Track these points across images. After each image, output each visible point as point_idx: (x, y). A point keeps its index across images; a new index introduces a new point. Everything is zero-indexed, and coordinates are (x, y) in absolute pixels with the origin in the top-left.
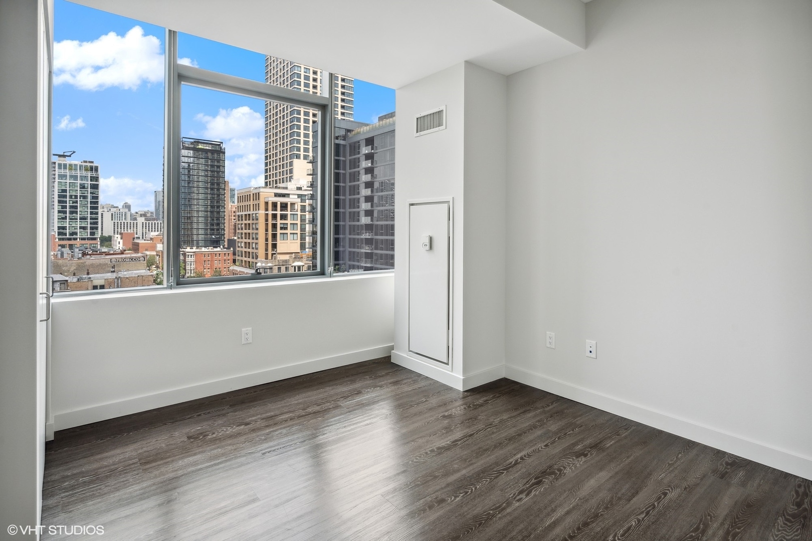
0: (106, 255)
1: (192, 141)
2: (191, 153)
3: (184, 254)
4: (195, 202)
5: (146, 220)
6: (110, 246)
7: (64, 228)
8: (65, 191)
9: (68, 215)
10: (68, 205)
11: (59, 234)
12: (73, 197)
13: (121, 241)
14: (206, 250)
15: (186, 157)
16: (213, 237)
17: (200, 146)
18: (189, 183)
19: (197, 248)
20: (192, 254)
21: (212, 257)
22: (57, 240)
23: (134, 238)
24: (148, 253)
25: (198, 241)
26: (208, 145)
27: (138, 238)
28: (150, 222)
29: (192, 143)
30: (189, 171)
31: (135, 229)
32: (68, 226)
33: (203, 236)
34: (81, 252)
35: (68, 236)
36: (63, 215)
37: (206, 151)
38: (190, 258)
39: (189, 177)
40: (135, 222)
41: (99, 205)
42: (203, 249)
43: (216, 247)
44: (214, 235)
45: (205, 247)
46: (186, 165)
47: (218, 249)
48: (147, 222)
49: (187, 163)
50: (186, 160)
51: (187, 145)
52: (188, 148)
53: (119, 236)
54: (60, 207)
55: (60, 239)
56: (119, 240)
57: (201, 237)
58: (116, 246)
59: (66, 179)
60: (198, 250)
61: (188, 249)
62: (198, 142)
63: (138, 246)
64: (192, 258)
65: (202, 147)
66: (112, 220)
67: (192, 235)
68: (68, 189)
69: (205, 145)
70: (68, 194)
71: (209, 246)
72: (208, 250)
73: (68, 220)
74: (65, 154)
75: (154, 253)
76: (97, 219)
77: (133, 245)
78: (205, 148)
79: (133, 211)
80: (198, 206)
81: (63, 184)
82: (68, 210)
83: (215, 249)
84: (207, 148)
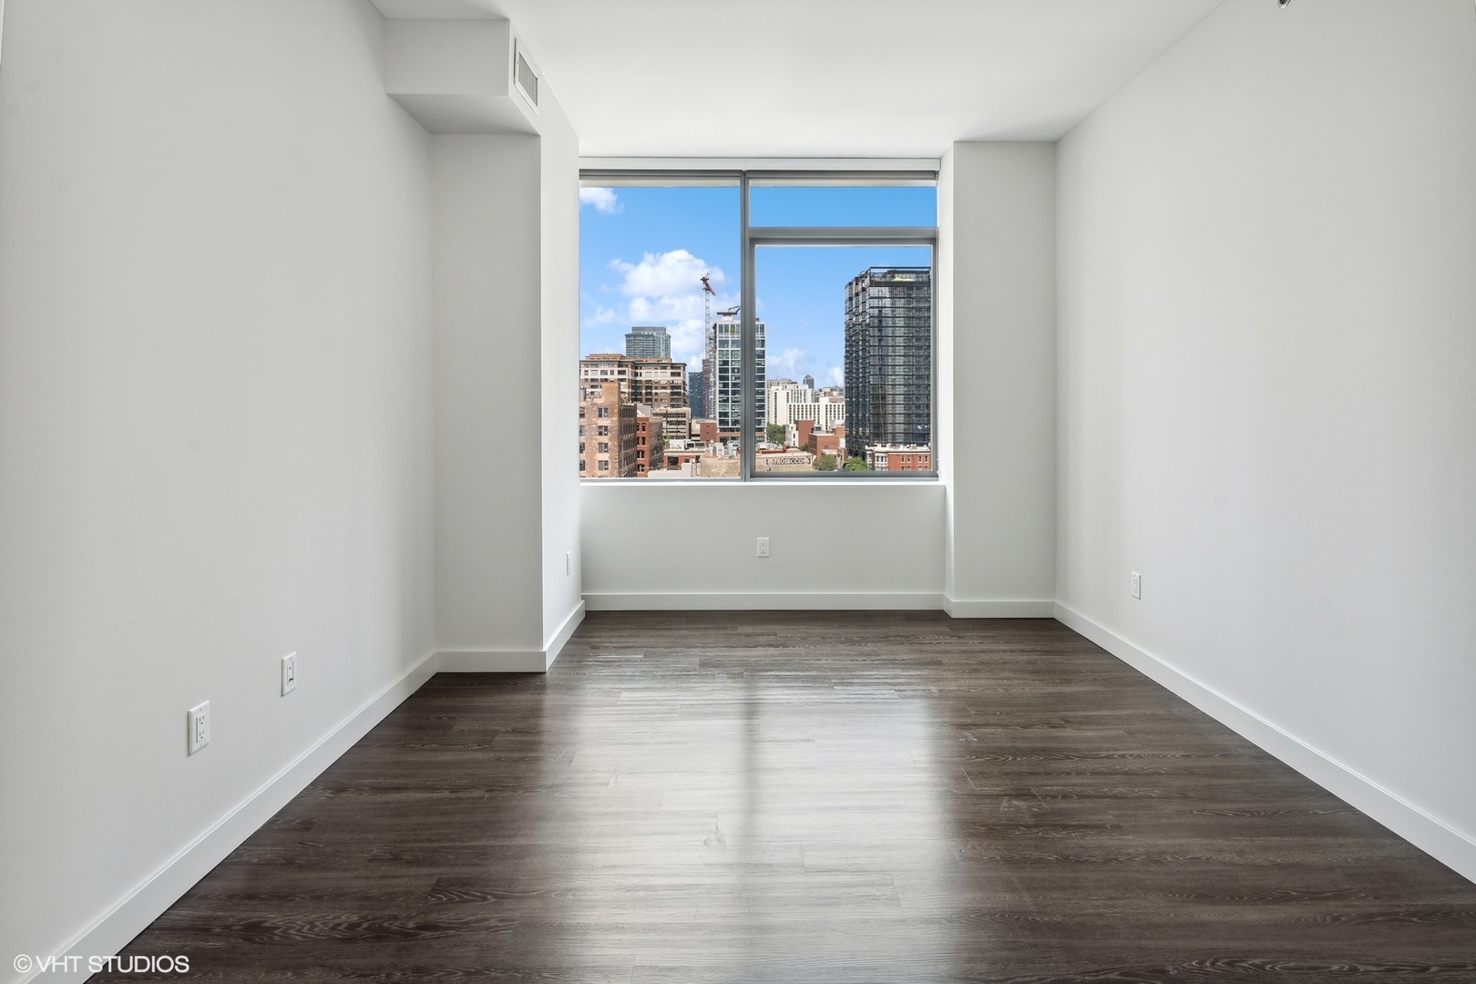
0: (763, 453)
1: (885, 271)
2: (886, 291)
3: (872, 456)
4: (890, 371)
5: (831, 401)
6: (782, 441)
7: (726, 414)
8: (726, 363)
9: (730, 396)
10: (730, 382)
11: (721, 422)
12: (736, 371)
13: (797, 433)
14: (906, 450)
15: (876, 298)
16: (919, 427)
17: (898, 279)
18: (880, 340)
19: (892, 446)
20: (883, 455)
21: (914, 461)
22: (718, 431)
23: (813, 429)
24: (827, 452)
25: (894, 434)
26: (908, 275)
27: (819, 429)
28: (837, 404)
29: (884, 275)
30: (880, 321)
31: (817, 416)
32: (730, 411)
33: (902, 426)
34: (735, 448)
35: (730, 426)
36: (725, 397)
37: (909, 286)
38: (880, 462)
39: (880, 331)
40: (817, 404)
41: (766, 381)
42: (902, 448)
43: (921, 445)
44: (920, 424)
45: (905, 444)
46: (876, 311)
47: (925, 448)
48: (833, 404)
49: (877, 307)
50: (875, 303)
51: (877, 279)
52: (878, 284)
53: (794, 426)
54: (721, 385)
55: (722, 430)
56: (795, 431)
57: (900, 428)
58: (790, 440)
59: (727, 347)
60: (892, 450)
61: (879, 448)
62: (893, 272)
63: (816, 440)
64: (884, 462)
65: (900, 280)
66: (788, 401)
67: (885, 424)
68: (730, 360)
69: (904, 275)
70: (730, 367)
71: (910, 443)
72: (908, 450)
73: (730, 403)
74: (731, 311)
75: (835, 452)
76: (763, 401)
77: (810, 439)
78: (905, 280)
79: (817, 386)
80: (893, 377)
81: (725, 353)
82: (730, 389)
83: (919, 449)
84: (908, 280)
